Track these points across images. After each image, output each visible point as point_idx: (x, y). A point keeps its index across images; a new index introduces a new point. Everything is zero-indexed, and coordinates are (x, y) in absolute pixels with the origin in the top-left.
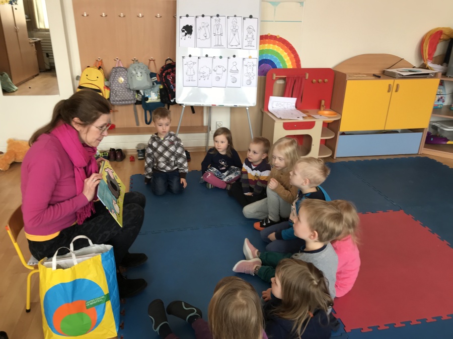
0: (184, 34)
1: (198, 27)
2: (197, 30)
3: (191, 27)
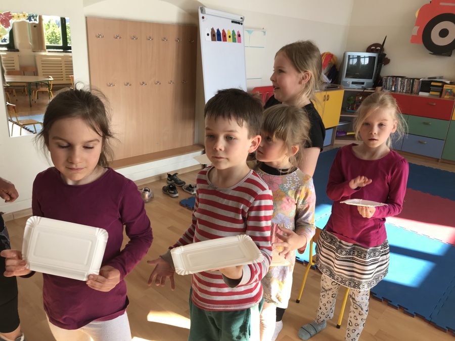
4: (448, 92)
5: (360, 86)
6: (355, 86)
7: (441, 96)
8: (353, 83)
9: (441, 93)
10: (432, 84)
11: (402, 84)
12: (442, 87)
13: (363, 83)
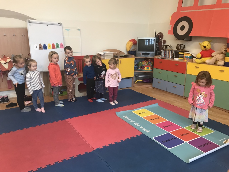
4: (186, 57)
5: (147, 56)
6: (144, 55)
7: (183, 60)
8: (143, 54)
9: (183, 58)
10: (179, 53)
11: (169, 53)
12: (183, 55)
13: (149, 54)
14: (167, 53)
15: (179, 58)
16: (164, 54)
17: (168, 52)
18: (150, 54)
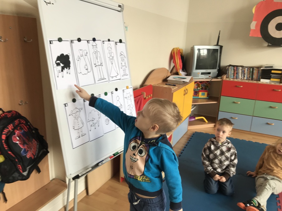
0: (59, 68)
1: (76, 57)
2: (76, 61)
3: (67, 57)
5: (207, 76)
8: (202, 74)
13: (209, 73)
14: (240, 71)
15: (272, 80)
16: (232, 72)
17: (242, 70)
18: (211, 73)
